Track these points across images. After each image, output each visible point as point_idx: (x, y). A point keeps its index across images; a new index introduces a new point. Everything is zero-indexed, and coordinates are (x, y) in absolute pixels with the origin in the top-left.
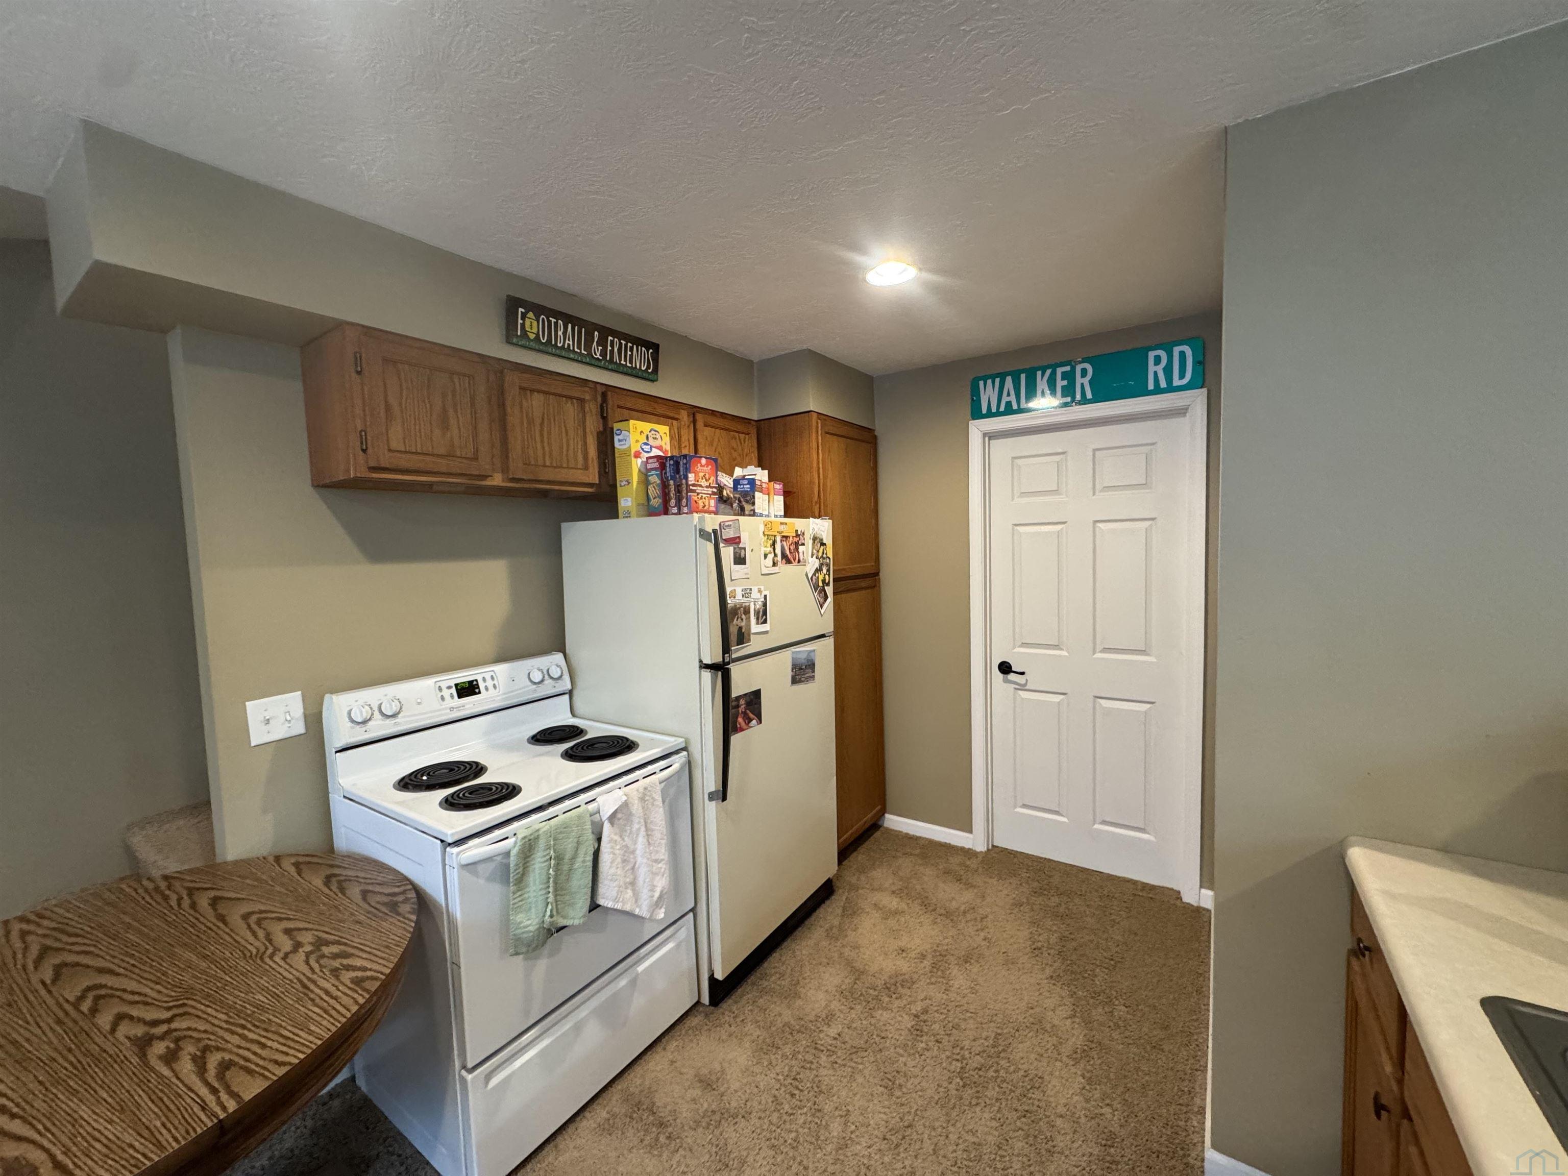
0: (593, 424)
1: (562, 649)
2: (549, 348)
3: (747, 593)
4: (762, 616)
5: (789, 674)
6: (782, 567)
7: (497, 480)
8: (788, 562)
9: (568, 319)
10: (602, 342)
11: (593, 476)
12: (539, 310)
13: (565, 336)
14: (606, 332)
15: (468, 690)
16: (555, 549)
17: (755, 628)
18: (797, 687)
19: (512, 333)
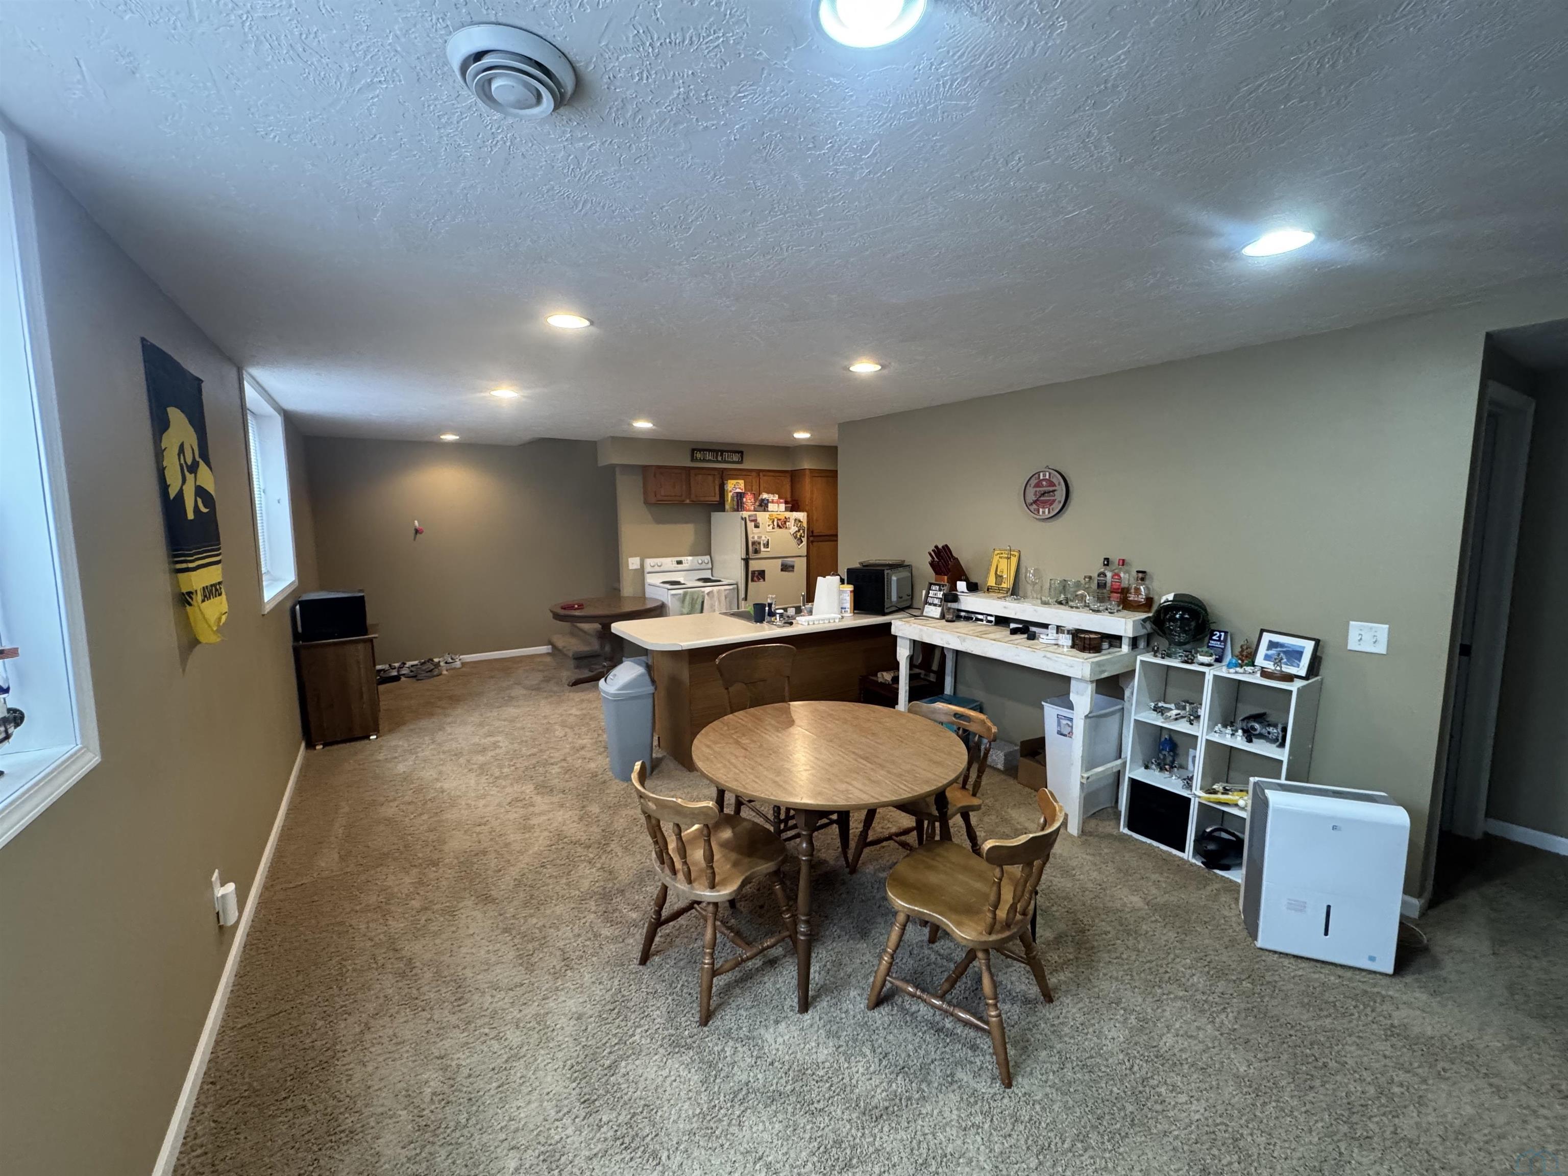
0: (717, 482)
1: (710, 554)
2: (704, 460)
3: (760, 537)
4: (767, 545)
5: (780, 567)
6: (777, 530)
7: (688, 501)
8: (780, 527)
9: (709, 450)
10: (722, 455)
11: (717, 498)
12: (700, 450)
13: (709, 456)
14: (722, 452)
15: (679, 562)
16: (709, 522)
17: (763, 549)
18: (783, 573)
19: (693, 459)
